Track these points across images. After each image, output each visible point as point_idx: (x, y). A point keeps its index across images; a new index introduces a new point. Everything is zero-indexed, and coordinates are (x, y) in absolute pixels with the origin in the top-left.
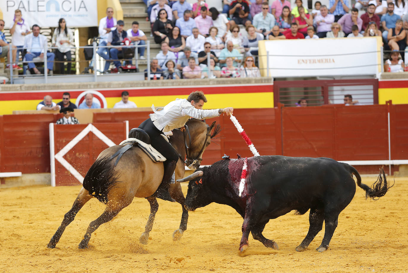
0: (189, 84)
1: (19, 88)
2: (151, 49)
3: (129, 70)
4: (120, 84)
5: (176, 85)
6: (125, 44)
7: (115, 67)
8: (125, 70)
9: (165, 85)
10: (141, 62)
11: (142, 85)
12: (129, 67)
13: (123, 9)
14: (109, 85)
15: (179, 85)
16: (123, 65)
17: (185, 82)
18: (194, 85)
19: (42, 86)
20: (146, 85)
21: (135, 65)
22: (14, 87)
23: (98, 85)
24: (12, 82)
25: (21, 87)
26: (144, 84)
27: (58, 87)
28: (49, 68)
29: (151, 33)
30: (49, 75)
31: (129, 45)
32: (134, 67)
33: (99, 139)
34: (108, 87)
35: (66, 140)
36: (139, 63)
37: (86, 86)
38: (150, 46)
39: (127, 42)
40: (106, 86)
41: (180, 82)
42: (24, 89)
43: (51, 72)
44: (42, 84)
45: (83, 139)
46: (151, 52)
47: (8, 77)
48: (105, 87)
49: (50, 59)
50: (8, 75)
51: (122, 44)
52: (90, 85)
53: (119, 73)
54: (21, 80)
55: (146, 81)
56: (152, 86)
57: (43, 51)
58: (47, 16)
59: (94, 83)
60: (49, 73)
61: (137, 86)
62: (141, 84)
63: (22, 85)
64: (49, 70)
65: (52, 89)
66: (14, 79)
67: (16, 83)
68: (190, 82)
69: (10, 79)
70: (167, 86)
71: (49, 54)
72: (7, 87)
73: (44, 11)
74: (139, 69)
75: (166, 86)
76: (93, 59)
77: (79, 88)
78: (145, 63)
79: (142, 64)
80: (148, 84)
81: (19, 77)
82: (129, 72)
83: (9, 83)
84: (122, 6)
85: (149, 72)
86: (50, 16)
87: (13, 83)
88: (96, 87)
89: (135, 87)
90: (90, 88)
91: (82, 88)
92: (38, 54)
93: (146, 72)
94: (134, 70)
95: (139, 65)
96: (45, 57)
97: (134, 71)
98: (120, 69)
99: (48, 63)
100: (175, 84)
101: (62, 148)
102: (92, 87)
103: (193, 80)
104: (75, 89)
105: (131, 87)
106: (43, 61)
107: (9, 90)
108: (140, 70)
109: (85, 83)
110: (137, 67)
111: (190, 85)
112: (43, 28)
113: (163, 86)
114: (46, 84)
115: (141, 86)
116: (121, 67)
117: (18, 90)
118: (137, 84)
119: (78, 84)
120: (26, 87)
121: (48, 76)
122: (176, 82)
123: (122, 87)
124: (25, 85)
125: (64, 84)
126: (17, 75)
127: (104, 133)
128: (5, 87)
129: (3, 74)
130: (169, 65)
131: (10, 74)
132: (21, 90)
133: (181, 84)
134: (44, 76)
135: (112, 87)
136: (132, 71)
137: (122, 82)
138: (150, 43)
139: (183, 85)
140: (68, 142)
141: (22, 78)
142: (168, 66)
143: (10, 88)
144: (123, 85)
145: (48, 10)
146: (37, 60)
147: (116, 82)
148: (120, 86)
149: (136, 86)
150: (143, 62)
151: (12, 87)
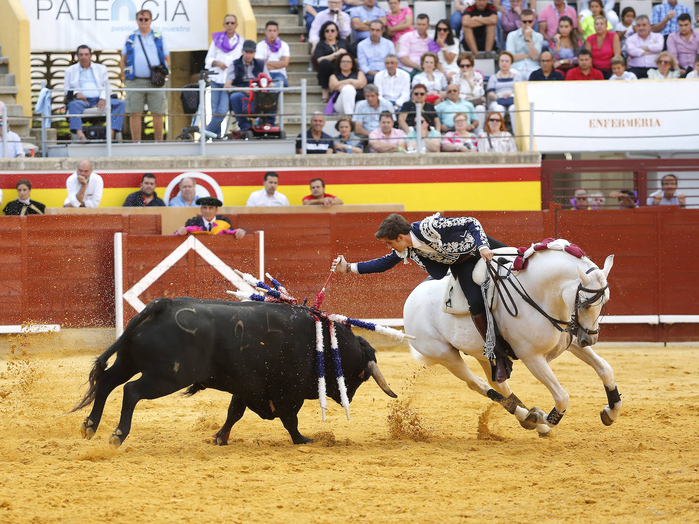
0: (380, 163)
1: (59, 164)
2: (308, 94)
3: (266, 135)
4: (249, 160)
5: (356, 165)
6: (259, 85)
7: (238, 129)
8: (259, 135)
9: (333, 164)
10: (289, 120)
11: (291, 164)
12: (267, 128)
13: (257, 18)
14: (228, 163)
15: (361, 164)
16: (255, 126)
17: (372, 159)
18: (390, 165)
19: (101, 163)
20: (298, 163)
21: (278, 125)
22: (49, 163)
23: (207, 162)
24: (44, 154)
25: (61, 163)
26: (294, 162)
27: (132, 164)
28: (116, 128)
29: (311, 65)
30: (115, 140)
31: (267, 87)
32: (276, 128)
33: (208, 265)
34: (227, 166)
35: (144, 266)
36: (286, 122)
37: (185, 164)
38: (307, 89)
39: (264, 82)
40: (223, 164)
41: (363, 159)
42: (66, 168)
43: (119, 135)
44: (101, 159)
45: (177, 263)
46: (307, 101)
47: (37, 145)
48: (220, 167)
49: (116, 111)
50: (37, 139)
51: (255, 84)
52: (192, 161)
53: (247, 139)
54: (63, 150)
55: (298, 156)
56: (310, 166)
57: (103, 96)
58: (113, 29)
59: (200, 158)
60: (114, 137)
61: (281, 166)
62: (288, 161)
63: (63, 158)
64: (115, 131)
65: (119, 168)
66: (49, 148)
67: (53, 156)
68: (382, 159)
69: (40, 149)
70: (339, 166)
71: (115, 102)
72: (35, 164)
73: (108, 20)
74: (285, 134)
75: (335, 166)
76: (200, 112)
77: (172, 166)
78: (297, 122)
79: (290, 122)
80: (303, 162)
81: (58, 144)
82: (265, 138)
83: (39, 155)
84: (255, 13)
85: (304, 139)
86: (118, 29)
87: (47, 156)
88: (203, 165)
89: (277, 166)
90: (193, 168)
91: (177, 168)
92: (94, 101)
93: (299, 139)
94: (277, 135)
95: (285, 125)
96: (108, 106)
97: (276, 137)
98: (250, 133)
99: (113, 118)
100: (353, 162)
101: (138, 281)
102: (196, 165)
103: (388, 155)
104: (163, 168)
105: (270, 166)
106: (104, 115)
107: (39, 169)
108: (287, 135)
109: (183, 158)
110: (282, 129)
111: (382, 164)
112: (104, 51)
113: (331, 165)
114: (108, 159)
115: (289, 166)
116: (251, 129)
117: (55, 169)
118: (280, 162)
119: (169, 158)
120: (70, 163)
121: (113, 142)
122: (355, 159)
123: (252, 167)
124: (70, 159)
125: (142, 159)
126: (54, 140)
127: (217, 253)
128: (31, 163)
129: (29, 137)
130: (342, 127)
131: (41, 138)
132: (62, 168)
133: (365, 163)
134: (105, 143)
135: (233, 166)
136: (272, 136)
137: (252, 157)
138: (308, 85)
139: (368, 164)
140: (148, 269)
141: (64, 145)
142: (340, 129)
143: (40, 164)
144: (255, 163)
145: (115, 16)
146: (92, 112)
147: (242, 158)
148: (249, 164)
149: (279, 165)
150: (293, 120)
151: (45, 163)
